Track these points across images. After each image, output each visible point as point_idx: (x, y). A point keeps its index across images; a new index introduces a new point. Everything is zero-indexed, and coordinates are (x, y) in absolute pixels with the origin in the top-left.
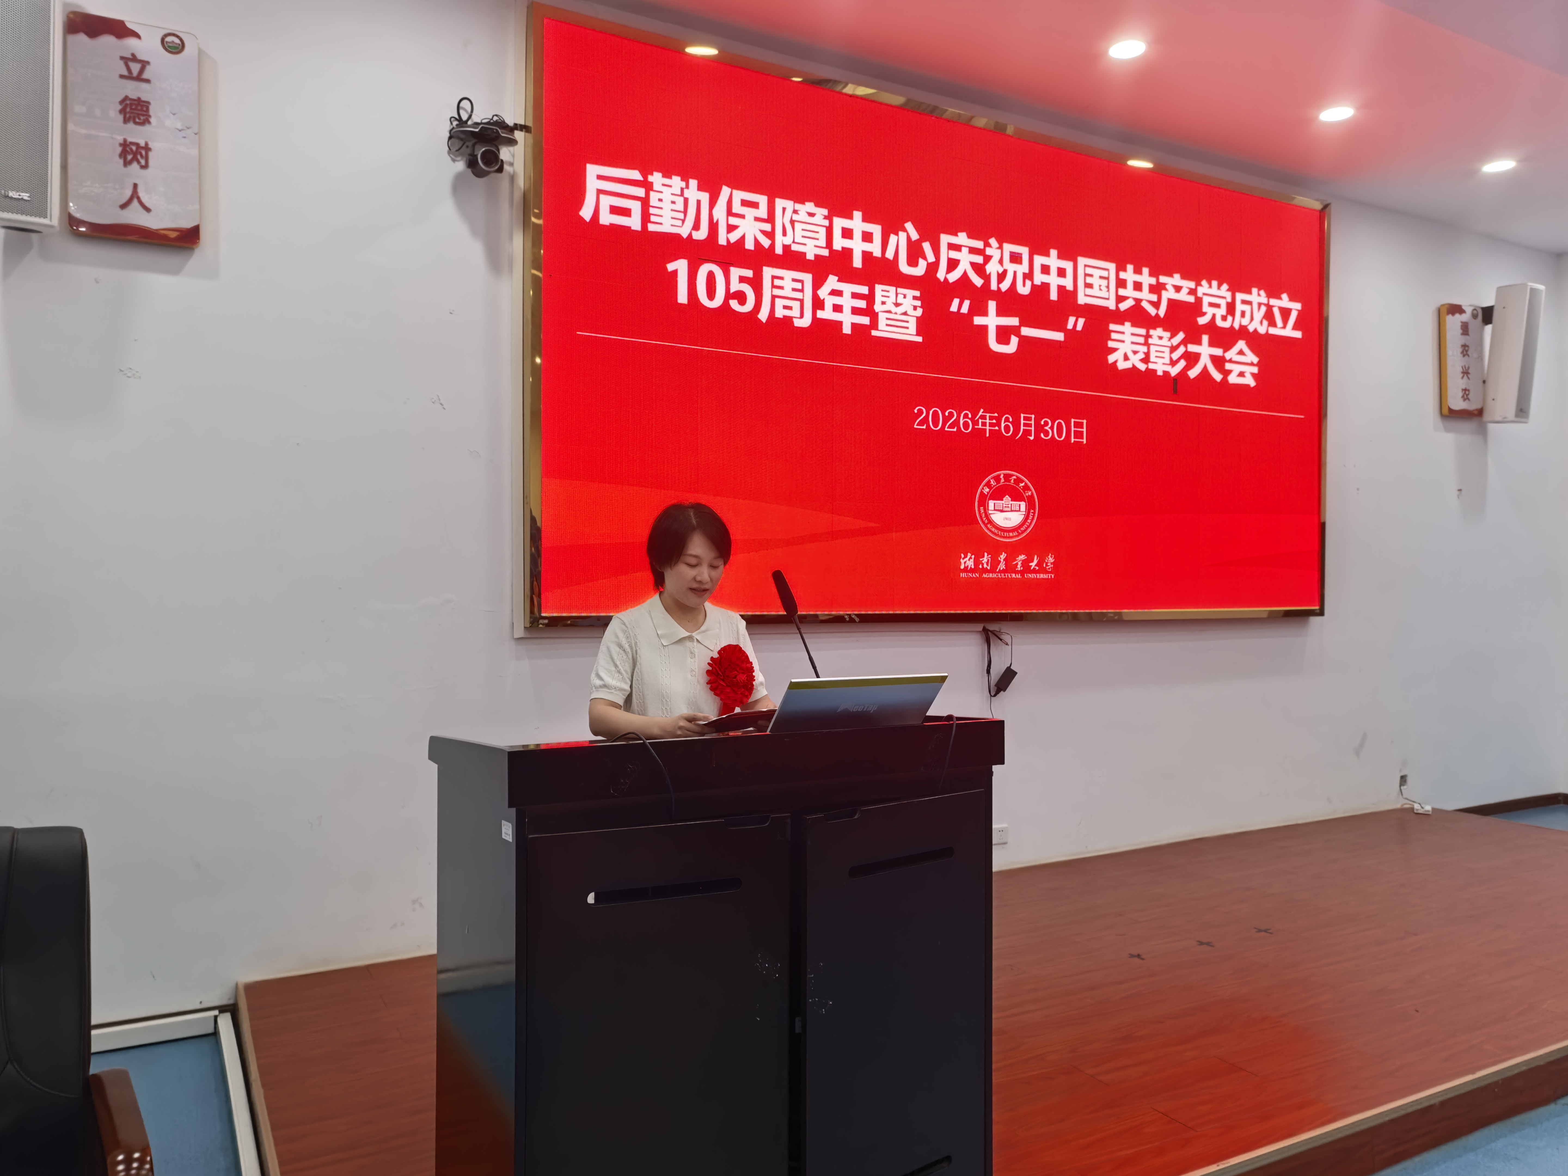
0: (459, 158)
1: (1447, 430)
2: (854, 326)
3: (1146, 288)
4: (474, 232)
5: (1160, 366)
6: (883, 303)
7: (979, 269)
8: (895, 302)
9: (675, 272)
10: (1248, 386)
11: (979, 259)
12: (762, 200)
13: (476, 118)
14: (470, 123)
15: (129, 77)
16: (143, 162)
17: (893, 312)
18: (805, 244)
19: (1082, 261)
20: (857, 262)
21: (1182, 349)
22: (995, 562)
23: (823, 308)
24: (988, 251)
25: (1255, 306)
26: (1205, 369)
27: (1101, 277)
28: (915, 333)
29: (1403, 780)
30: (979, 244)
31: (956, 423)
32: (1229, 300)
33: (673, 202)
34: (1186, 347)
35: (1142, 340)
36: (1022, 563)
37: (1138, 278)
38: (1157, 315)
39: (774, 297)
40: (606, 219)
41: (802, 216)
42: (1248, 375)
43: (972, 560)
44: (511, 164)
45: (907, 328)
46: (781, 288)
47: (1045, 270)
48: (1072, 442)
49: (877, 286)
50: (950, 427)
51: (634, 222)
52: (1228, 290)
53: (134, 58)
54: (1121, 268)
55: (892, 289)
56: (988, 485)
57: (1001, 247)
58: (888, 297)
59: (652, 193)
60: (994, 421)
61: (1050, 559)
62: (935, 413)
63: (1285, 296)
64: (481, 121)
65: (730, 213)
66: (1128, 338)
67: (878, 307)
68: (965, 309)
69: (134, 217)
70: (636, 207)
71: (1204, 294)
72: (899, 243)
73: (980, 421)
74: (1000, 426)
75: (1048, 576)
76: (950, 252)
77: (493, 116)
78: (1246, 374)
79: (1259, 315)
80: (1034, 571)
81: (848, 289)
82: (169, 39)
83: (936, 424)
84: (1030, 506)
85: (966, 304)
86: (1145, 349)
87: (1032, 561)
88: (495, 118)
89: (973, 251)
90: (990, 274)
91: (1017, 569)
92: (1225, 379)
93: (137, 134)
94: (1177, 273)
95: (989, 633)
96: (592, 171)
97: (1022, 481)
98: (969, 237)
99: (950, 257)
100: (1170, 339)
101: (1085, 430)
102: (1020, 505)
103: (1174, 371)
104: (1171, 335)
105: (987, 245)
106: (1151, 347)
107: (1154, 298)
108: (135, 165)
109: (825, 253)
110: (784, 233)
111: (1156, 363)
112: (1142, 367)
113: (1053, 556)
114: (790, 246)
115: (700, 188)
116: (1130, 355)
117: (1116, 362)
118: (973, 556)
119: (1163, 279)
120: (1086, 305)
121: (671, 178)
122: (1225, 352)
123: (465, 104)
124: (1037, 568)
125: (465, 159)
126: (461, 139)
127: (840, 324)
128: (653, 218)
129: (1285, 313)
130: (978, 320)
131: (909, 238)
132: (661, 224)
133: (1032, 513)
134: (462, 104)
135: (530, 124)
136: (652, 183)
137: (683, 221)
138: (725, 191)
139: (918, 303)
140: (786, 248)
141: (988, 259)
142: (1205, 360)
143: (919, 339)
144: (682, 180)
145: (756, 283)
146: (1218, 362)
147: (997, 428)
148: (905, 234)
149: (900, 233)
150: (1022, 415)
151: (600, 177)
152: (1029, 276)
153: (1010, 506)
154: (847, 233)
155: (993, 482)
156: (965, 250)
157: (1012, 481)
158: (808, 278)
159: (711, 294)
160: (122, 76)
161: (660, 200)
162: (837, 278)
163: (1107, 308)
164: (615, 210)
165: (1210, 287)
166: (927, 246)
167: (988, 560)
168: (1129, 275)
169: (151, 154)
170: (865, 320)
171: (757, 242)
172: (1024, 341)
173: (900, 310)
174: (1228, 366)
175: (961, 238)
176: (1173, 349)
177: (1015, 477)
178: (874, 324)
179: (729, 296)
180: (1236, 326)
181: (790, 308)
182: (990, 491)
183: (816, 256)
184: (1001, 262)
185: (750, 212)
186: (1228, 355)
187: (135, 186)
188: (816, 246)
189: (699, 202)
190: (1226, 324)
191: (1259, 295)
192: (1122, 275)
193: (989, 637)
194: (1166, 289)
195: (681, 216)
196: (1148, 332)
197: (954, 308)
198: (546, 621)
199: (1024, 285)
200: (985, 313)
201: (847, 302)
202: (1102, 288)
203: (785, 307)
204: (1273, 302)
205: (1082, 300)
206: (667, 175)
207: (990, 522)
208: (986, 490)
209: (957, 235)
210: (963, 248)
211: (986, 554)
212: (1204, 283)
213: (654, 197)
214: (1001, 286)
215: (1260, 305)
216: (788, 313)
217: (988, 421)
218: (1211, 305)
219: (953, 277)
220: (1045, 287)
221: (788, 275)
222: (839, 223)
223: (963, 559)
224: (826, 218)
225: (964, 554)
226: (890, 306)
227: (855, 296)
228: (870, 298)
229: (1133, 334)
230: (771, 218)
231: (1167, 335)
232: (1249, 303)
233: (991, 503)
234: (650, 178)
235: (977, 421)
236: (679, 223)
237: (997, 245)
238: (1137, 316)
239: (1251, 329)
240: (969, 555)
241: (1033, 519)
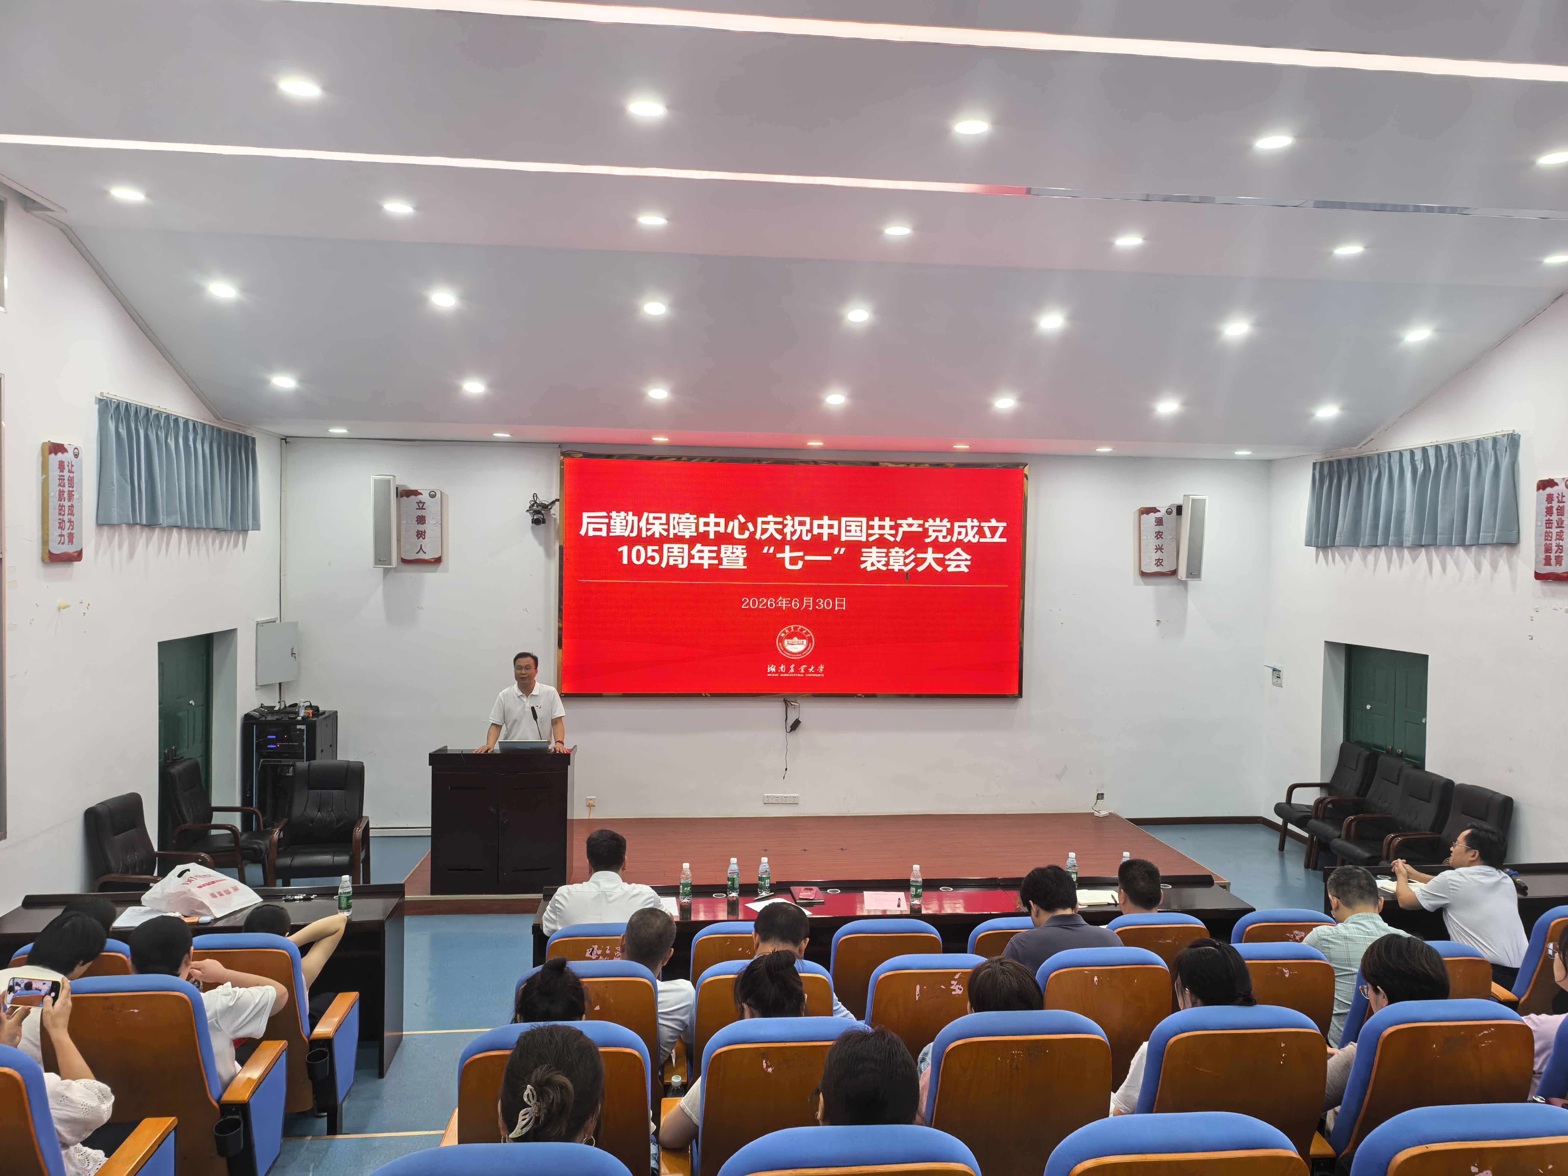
1: (1148, 584)
2: (710, 565)
3: (888, 528)
4: (541, 544)
5: (897, 567)
6: (725, 553)
7: (778, 531)
8: (732, 552)
9: (622, 551)
10: (964, 572)
11: (780, 527)
12: (664, 516)
13: (539, 501)
15: (419, 509)
16: (423, 537)
17: (731, 556)
18: (685, 532)
19: (844, 519)
20: (712, 536)
21: (913, 557)
22: (788, 669)
23: (694, 559)
24: (785, 522)
25: (969, 528)
26: (930, 565)
28: (743, 565)
30: (780, 519)
32: (949, 527)
33: (621, 523)
34: (916, 555)
35: (884, 555)
36: (804, 669)
37: (882, 523)
38: (895, 541)
39: (669, 557)
40: (591, 533)
41: (683, 520)
42: (963, 566)
43: (775, 668)
44: (555, 514)
46: (673, 552)
47: (820, 526)
48: (837, 609)
49: (722, 546)
50: (763, 606)
51: (604, 533)
53: (421, 502)
54: (870, 519)
55: (730, 547)
56: (784, 632)
57: (793, 519)
58: (728, 550)
59: (611, 520)
60: (788, 602)
61: (821, 667)
62: (754, 600)
65: (648, 523)
66: (874, 554)
67: (722, 555)
68: (772, 550)
69: (421, 556)
70: (604, 527)
71: (929, 526)
72: (734, 526)
73: (780, 602)
74: (791, 604)
75: (820, 675)
76: (763, 525)
78: (961, 566)
79: (971, 533)
80: (812, 673)
81: (706, 549)
82: (431, 493)
83: (754, 605)
84: (810, 641)
85: (772, 548)
86: (886, 559)
87: (811, 668)
88: (548, 500)
89: (776, 523)
90: (786, 533)
91: (801, 672)
92: (945, 570)
93: (421, 528)
94: (910, 517)
95: (787, 702)
96: (585, 515)
97: (806, 630)
98: (775, 516)
99: (763, 527)
100: (904, 553)
101: (844, 603)
102: (803, 641)
103: (906, 569)
104: (905, 550)
105: (785, 519)
106: (891, 557)
107: (893, 532)
108: (421, 538)
109: (695, 534)
110: (674, 529)
111: (894, 566)
112: (884, 568)
113: (823, 666)
114: (677, 533)
115: (634, 515)
116: (876, 563)
117: (866, 567)
119: (899, 522)
120: (846, 541)
121: (620, 513)
122: (944, 555)
124: (813, 671)
127: (702, 565)
128: (612, 531)
129: (994, 529)
130: (778, 555)
131: (739, 521)
132: (615, 532)
133: (810, 645)
134: (534, 495)
135: (560, 499)
136: (611, 516)
137: (626, 530)
138: (646, 514)
139: (745, 551)
140: (675, 535)
141: (785, 526)
142: (930, 561)
143: (745, 567)
144: (625, 513)
145: (660, 552)
146: (940, 561)
147: (789, 605)
148: (738, 520)
149: (735, 520)
150: (805, 598)
151: (588, 517)
152: (810, 531)
153: (797, 642)
155: (787, 631)
156: (772, 524)
157: (797, 630)
158: (686, 547)
159: (638, 559)
160: (417, 509)
161: (615, 522)
162: (701, 545)
163: (861, 541)
164: (595, 530)
165: (935, 521)
166: (750, 525)
167: (784, 668)
168: (876, 522)
169: (426, 534)
170: (716, 562)
171: (661, 534)
172: (806, 563)
173: (735, 555)
174: (947, 563)
175: (770, 518)
176: (906, 557)
177: (800, 628)
178: (720, 563)
179: (647, 558)
180: (955, 540)
181: (677, 560)
182: (785, 635)
183: (690, 536)
184: (793, 526)
185: (657, 522)
186: (947, 557)
187: (421, 545)
188: (690, 532)
189: (633, 521)
190: (946, 540)
191: (974, 521)
192: (871, 523)
193: (787, 704)
194: (902, 527)
195: (625, 528)
196: (888, 550)
197: (765, 551)
199: (807, 535)
200: (783, 552)
201: (706, 555)
202: (857, 531)
203: (674, 560)
204: (984, 524)
205: (843, 539)
206: (618, 512)
207: (785, 650)
208: (783, 635)
209: (767, 517)
210: (771, 522)
211: (782, 665)
212: (930, 520)
213: (612, 522)
214: (792, 538)
215: (973, 527)
216: (676, 563)
217: (784, 602)
218: (934, 531)
219: (764, 537)
220: (821, 535)
221: (676, 546)
222: (702, 520)
223: (770, 667)
224: (695, 519)
225: (770, 665)
227: (710, 551)
228: (718, 552)
229: (878, 552)
230: (668, 523)
231: (902, 550)
232: (965, 527)
233: (786, 641)
234: (611, 514)
235: (778, 603)
236: (624, 531)
237: (791, 518)
238: (881, 542)
239: (966, 540)
240: (773, 666)
241: (811, 648)
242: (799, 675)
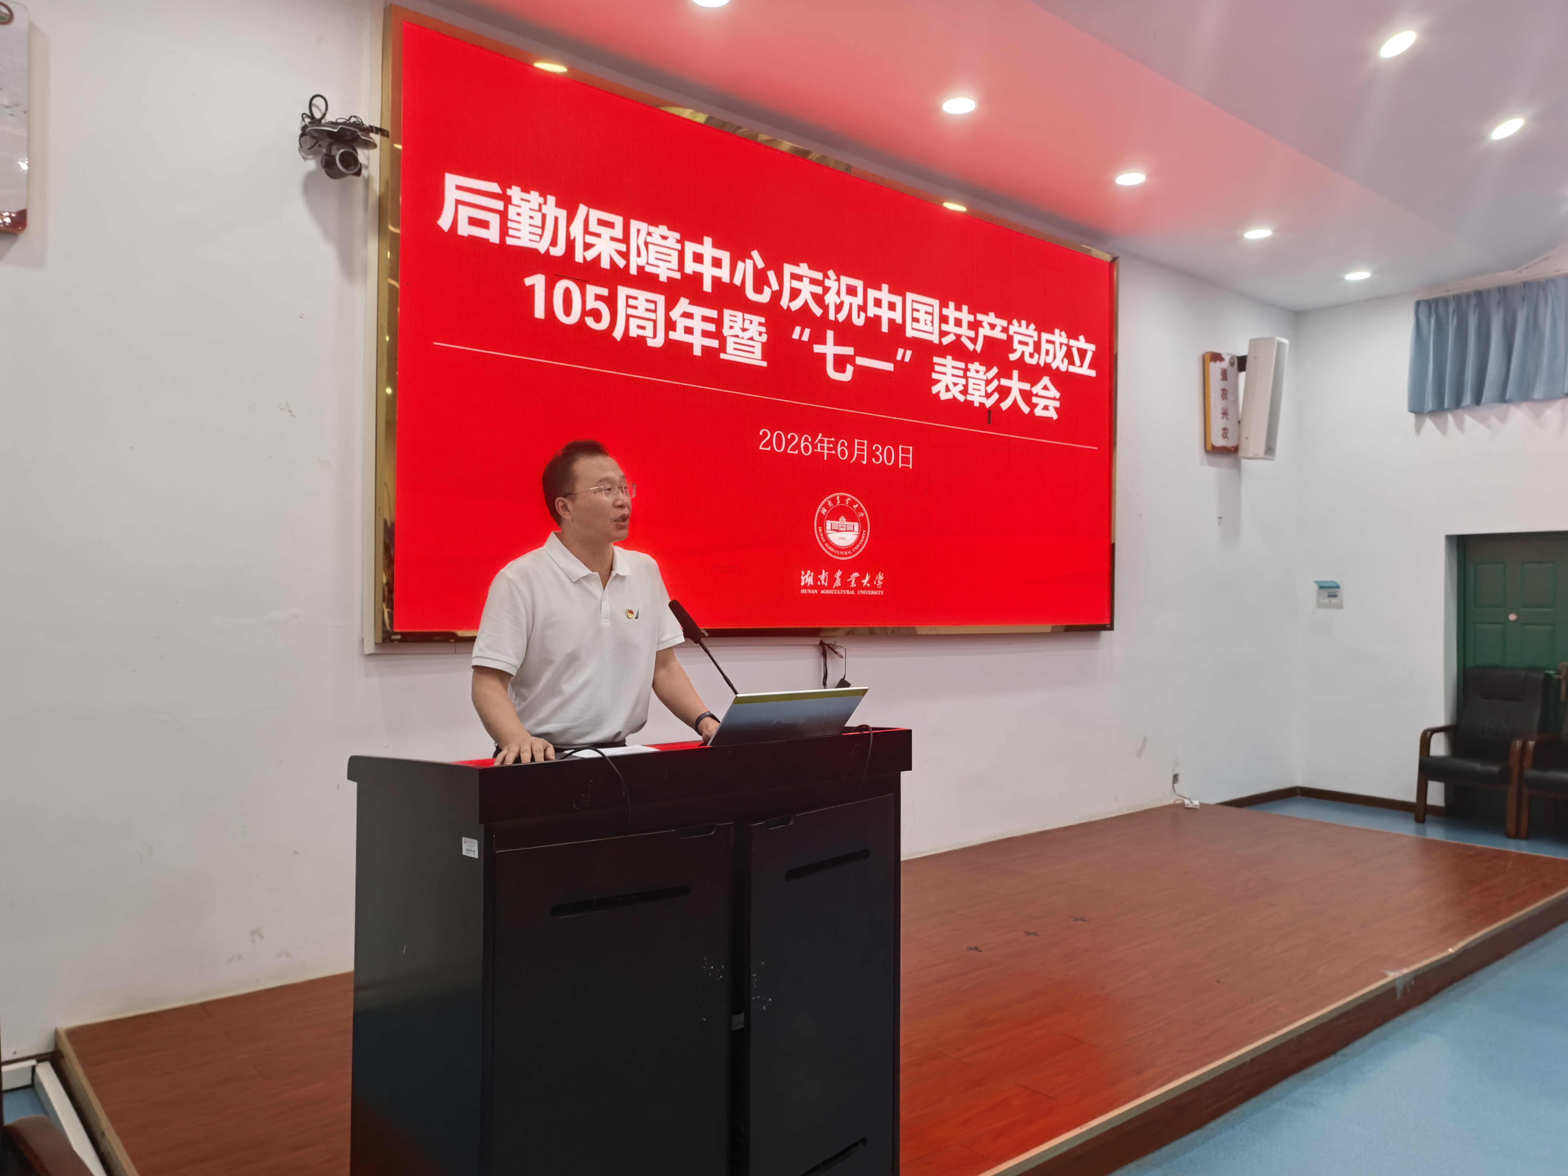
0: (310, 157)
1: (1210, 464)
2: (704, 348)
3: (965, 324)
4: (327, 234)
5: (977, 398)
6: (731, 327)
7: (819, 299)
8: (742, 327)
9: (532, 287)
10: (1052, 418)
11: (819, 290)
12: (618, 220)
13: (329, 118)
14: (323, 121)
17: (740, 336)
18: (658, 266)
19: (910, 296)
20: (707, 287)
21: (995, 384)
22: (832, 580)
23: (674, 330)
24: (827, 283)
25: (1057, 345)
26: (1015, 402)
27: (927, 313)
28: (760, 358)
29: (1176, 778)
30: (819, 276)
31: (797, 446)
32: (1036, 339)
33: (531, 217)
34: (999, 381)
35: (961, 373)
36: (855, 581)
37: (958, 315)
38: (975, 350)
39: (628, 317)
40: (465, 230)
41: (656, 239)
42: (1051, 408)
43: (811, 577)
44: (367, 168)
45: (753, 353)
46: (635, 308)
47: (878, 303)
48: (900, 467)
49: (725, 310)
50: (793, 449)
51: (492, 235)
52: (1035, 330)
54: (944, 305)
55: (739, 314)
56: (826, 505)
57: (838, 280)
58: (736, 322)
59: (510, 207)
60: (831, 445)
61: (880, 576)
62: (779, 436)
63: (1081, 338)
64: (336, 120)
65: (586, 231)
66: (949, 370)
67: (726, 331)
68: (806, 337)
70: (494, 220)
71: (1015, 333)
72: (745, 271)
73: (819, 445)
74: (836, 451)
75: (878, 593)
76: (793, 281)
77: (351, 117)
78: (1049, 408)
79: (1061, 353)
80: (866, 588)
81: (699, 311)
83: (779, 445)
84: (863, 526)
85: (807, 332)
86: (963, 381)
87: (864, 579)
88: (353, 120)
89: (813, 281)
90: (828, 304)
91: (851, 586)
92: (1032, 412)
94: (992, 312)
95: (826, 647)
96: (451, 181)
97: (856, 503)
98: (810, 268)
99: (792, 286)
100: (985, 373)
101: (911, 456)
102: (853, 525)
103: (989, 403)
104: (986, 369)
105: (826, 276)
106: (969, 379)
107: (972, 334)
109: (677, 276)
110: (639, 255)
111: (973, 395)
112: (961, 398)
113: (883, 574)
115: (559, 205)
116: (951, 386)
117: (939, 392)
118: (812, 574)
119: (980, 317)
120: (913, 338)
121: (529, 193)
122: (1032, 386)
123: (318, 101)
124: (869, 585)
125: (319, 159)
126: (314, 138)
127: (691, 345)
128: (511, 232)
129: (1082, 353)
130: (818, 349)
131: (755, 266)
132: (519, 238)
133: (864, 533)
134: (315, 101)
135: (387, 127)
136: (510, 197)
137: (541, 236)
138: (582, 209)
139: (763, 329)
140: (640, 269)
141: (826, 290)
142: (1015, 394)
143: (764, 364)
144: (541, 195)
145: (611, 301)
146: (1027, 396)
147: (833, 452)
148: (752, 262)
149: (747, 261)
150: (856, 441)
151: (458, 188)
152: (863, 308)
153: (845, 526)
154: (698, 258)
156: (806, 281)
157: (847, 503)
158: (660, 299)
159: (568, 311)
161: (519, 214)
162: (688, 301)
163: (932, 342)
164: (473, 222)
165: (1020, 326)
166: (771, 275)
167: (826, 577)
168: (951, 312)
170: (714, 343)
171: (612, 262)
172: (859, 370)
173: (747, 335)
174: (1035, 400)
175: (803, 269)
176: (988, 382)
177: (849, 499)
178: (723, 348)
179: (585, 313)
180: (1042, 364)
181: (643, 328)
182: (827, 512)
183: (669, 278)
184: (838, 293)
185: (605, 232)
186: (1035, 390)
188: (668, 269)
189: (556, 219)
190: (1033, 361)
191: (1061, 336)
192: (945, 311)
193: (825, 650)
194: (982, 327)
195: (539, 231)
196: (966, 366)
197: (796, 335)
198: (399, 637)
199: (859, 317)
200: (823, 342)
201: (698, 325)
202: (927, 322)
203: (639, 327)
204: (1072, 342)
205: (910, 333)
206: (526, 189)
207: (828, 541)
208: (824, 511)
209: (798, 266)
210: (804, 279)
211: (823, 571)
212: (1015, 322)
213: (512, 212)
214: (838, 316)
215: (1061, 344)
216: (641, 333)
217: (826, 445)
218: (1021, 343)
219: (796, 305)
220: (877, 319)
221: (642, 296)
222: (691, 248)
223: (804, 576)
224: (678, 241)
225: (804, 572)
226: (737, 331)
227: (705, 319)
228: (719, 322)
229: (953, 367)
230: (626, 239)
231: (983, 369)
232: (1053, 342)
233: (829, 524)
234: (509, 192)
235: (817, 445)
236: (537, 238)
237: (835, 278)
238: (957, 350)
239: (1054, 366)
240: (809, 572)
241: (865, 538)
242: (848, 592)
